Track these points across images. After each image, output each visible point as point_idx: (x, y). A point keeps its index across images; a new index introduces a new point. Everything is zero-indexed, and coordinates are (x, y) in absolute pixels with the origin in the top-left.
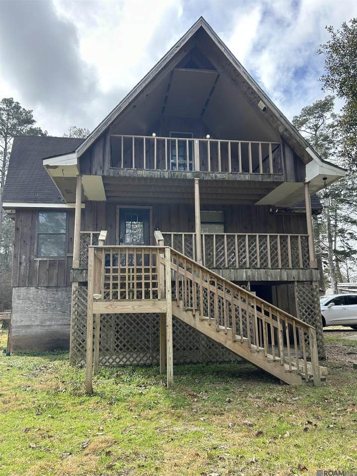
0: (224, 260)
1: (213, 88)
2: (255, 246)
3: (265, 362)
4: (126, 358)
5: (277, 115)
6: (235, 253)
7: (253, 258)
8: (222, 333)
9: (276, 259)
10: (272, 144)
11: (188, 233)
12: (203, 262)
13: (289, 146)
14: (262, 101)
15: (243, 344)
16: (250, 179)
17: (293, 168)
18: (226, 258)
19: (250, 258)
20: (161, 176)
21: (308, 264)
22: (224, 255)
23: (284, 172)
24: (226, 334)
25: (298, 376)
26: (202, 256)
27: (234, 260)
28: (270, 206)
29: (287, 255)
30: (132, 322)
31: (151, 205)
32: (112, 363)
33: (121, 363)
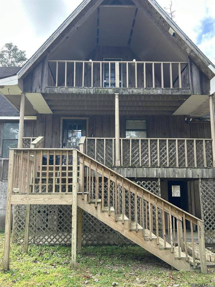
0: (139, 161)
1: (134, 21)
2: (166, 148)
3: (157, 249)
4: (56, 239)
5: (184, 38)
6: (148, 154)
7: (163, 158)
8: (120, 223)
9: (183, 159)
10: (181, 64)
11: (109, 138)
12: (121, 162)
13: (196, 65)
14: (172, 28)
15: (138, 233)
16: (161, 93)
17: (199, 83)
18: (140, 159)
19: (161, 159)
20: (87, 92)
21: (212, 164)
22: (138, 156)
23: (191, 86)
24: (123, 224)
25: (187, 263)
26: (120, 157)
27: (147, 160)
28: (185, 116)
29: (193, 156)
30: (61, 209)
31: (88, 116)
32: (45, 242)
33: (52, 242)
